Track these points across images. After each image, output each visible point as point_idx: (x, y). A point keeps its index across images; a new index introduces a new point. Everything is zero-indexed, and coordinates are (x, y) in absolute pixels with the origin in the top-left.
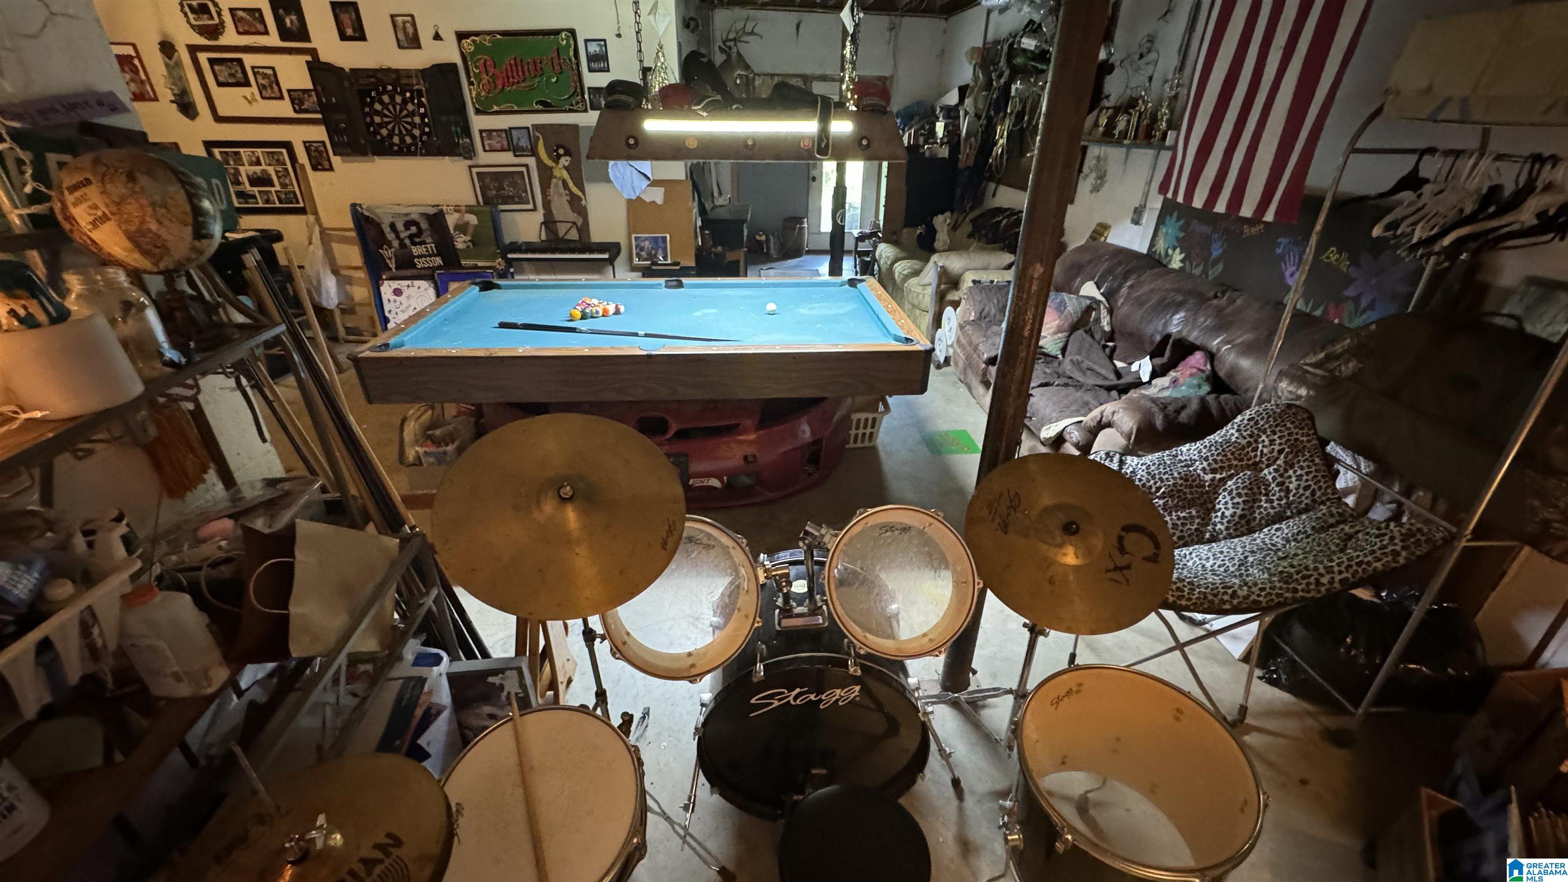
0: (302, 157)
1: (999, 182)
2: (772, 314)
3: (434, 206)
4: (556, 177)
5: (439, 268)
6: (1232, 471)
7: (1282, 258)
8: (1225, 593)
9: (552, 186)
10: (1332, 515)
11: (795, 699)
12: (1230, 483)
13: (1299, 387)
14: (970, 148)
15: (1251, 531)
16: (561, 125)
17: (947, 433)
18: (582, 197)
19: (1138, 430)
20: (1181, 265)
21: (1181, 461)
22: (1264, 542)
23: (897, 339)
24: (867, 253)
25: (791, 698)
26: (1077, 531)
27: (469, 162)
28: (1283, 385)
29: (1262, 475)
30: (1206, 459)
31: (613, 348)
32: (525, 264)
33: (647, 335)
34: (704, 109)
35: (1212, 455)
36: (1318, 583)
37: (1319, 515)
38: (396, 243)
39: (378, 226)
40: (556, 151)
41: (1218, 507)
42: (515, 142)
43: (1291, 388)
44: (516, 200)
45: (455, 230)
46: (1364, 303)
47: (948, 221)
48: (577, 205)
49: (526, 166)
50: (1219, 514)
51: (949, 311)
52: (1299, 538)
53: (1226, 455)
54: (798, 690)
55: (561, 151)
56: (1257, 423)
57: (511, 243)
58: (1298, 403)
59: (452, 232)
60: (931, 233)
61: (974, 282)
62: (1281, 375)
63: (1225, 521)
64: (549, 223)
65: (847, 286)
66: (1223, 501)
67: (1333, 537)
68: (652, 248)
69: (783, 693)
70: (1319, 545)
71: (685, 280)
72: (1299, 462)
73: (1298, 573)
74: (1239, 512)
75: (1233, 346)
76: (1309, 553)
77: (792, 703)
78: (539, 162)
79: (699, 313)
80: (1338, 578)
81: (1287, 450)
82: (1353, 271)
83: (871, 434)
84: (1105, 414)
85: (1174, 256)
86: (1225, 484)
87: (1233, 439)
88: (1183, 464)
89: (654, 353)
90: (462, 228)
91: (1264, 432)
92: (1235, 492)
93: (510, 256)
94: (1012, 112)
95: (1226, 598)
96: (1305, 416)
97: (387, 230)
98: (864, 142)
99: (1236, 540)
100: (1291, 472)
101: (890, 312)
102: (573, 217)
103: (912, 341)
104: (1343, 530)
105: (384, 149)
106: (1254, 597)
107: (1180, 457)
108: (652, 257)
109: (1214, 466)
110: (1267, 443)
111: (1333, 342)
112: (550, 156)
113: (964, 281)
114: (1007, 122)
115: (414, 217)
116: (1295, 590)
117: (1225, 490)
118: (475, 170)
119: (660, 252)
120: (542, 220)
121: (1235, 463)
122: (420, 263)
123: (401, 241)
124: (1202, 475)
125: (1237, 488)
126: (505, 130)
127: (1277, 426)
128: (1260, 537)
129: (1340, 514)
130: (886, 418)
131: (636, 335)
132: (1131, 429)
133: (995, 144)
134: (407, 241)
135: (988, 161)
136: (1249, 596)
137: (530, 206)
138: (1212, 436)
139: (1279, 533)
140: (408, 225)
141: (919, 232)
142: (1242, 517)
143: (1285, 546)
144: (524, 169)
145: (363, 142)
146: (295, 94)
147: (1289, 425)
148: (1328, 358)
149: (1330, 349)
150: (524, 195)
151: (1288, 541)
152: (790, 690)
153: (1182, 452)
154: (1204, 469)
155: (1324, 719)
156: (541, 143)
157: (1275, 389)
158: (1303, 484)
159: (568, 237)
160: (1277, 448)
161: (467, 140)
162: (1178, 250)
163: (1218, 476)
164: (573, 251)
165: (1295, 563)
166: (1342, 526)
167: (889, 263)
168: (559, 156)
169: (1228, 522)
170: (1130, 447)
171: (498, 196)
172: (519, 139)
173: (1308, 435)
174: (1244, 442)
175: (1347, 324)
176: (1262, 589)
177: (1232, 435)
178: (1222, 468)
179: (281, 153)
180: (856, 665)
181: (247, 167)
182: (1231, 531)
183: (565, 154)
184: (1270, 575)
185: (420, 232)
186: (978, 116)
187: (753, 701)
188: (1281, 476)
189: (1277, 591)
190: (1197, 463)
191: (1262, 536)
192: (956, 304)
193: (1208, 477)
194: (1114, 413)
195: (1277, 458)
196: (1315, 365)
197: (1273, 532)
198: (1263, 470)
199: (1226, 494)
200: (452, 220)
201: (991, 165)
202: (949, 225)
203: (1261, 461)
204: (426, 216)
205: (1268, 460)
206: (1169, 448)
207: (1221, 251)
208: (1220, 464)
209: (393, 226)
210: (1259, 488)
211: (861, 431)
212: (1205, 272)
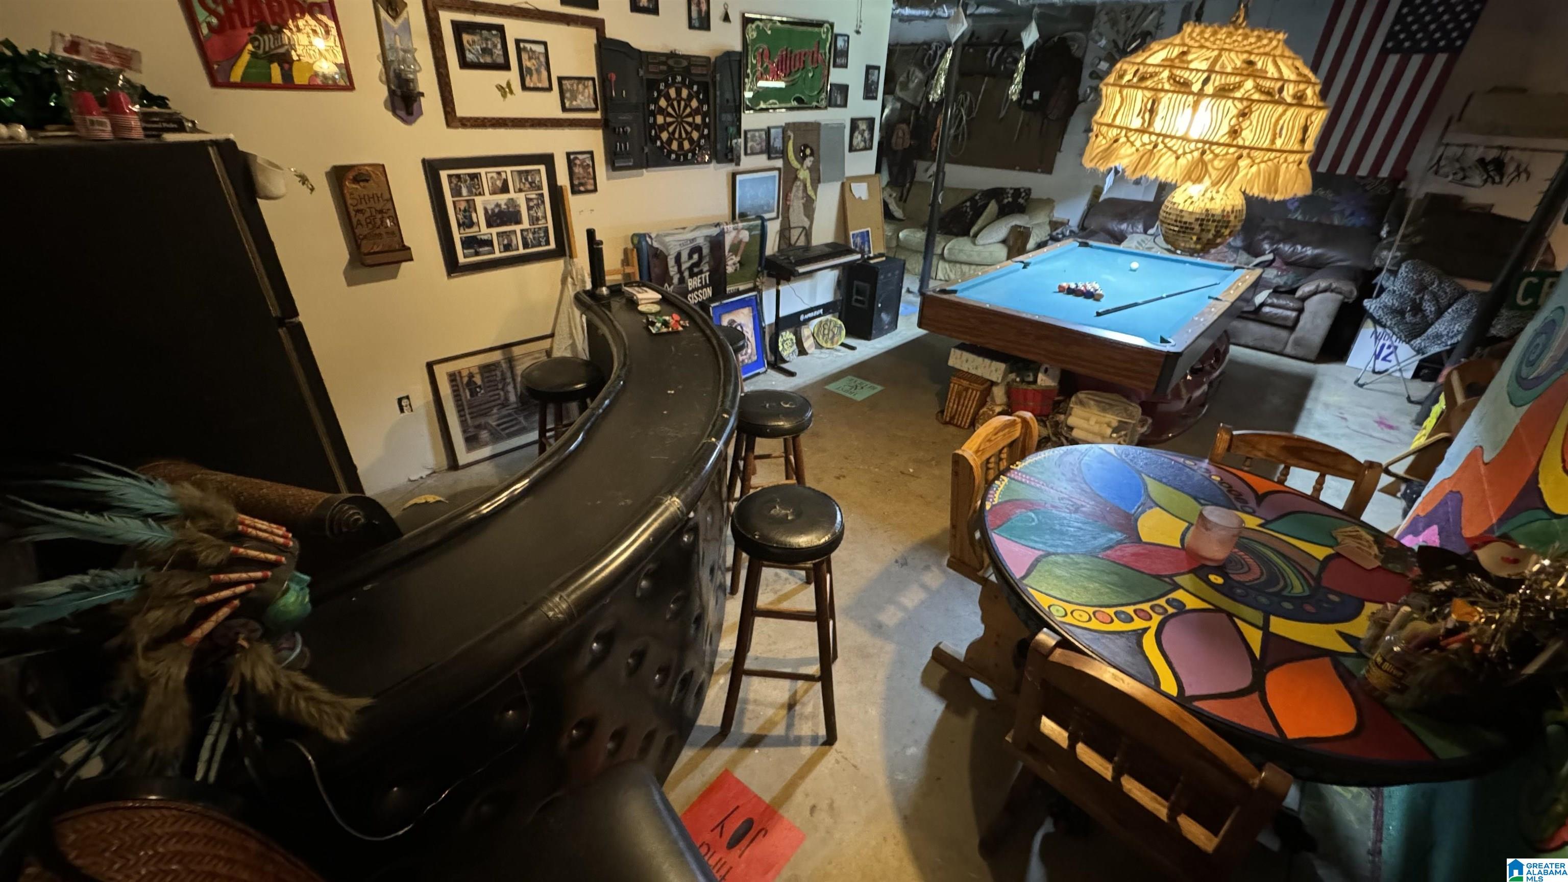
0: (563, 177)
4: (800, 180)
5: (708, 300)
16: (806, 124)
18: (815, 198)
27: (731, 169)
39: (661, 258)
40: (803, 151)
42: (770, 143)
45: (729, 251)
48: (809, 208)
49: (778, 169)
55: (808, 151)
59: (727, 254)
68: (862, 243)
78: (788, 164)
90: (736, 247)
102: (804, 221)
105: (661, 158)
108: (863, 251)
112: (796, 159)
119: (866, 246)
122: (691, 299)
123: (681, 275)
126: (766, 130)
137: (775, 214)
140: (692, 252)
144: (777, 173)
145: (646, 150)
146: (566, 85)
156: (791, 143)
168: (805, 157)
172: (774, 140)
181: (487, 196)
183: (810, 155)
200: (729, 240)
204: (710, 239)
209: (678, 257)
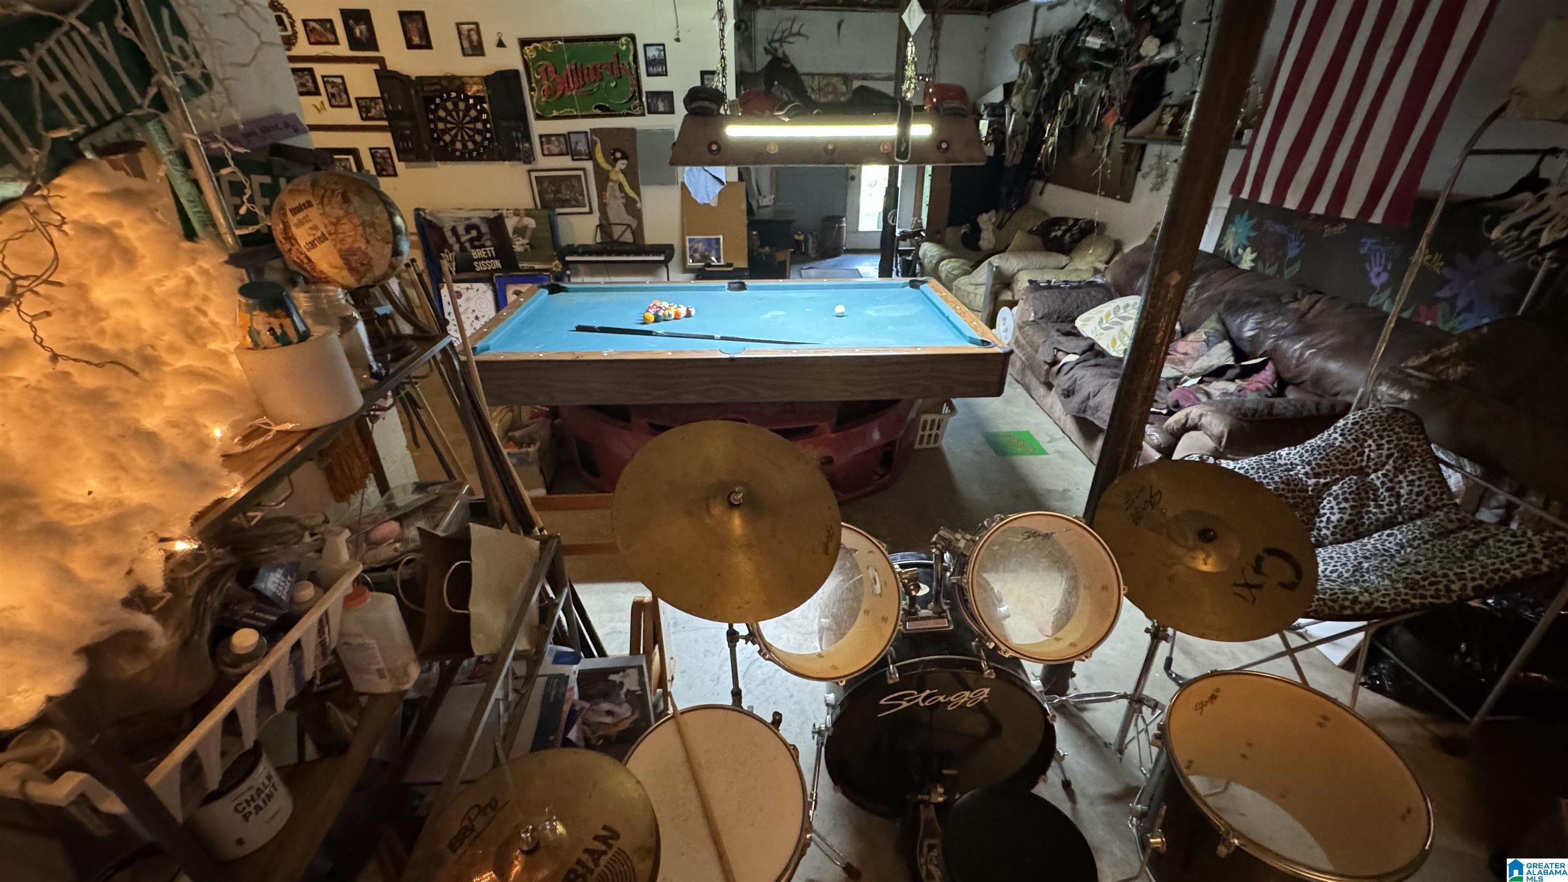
0: (368, 164)
1: (1047, 181)
2: (841, 316)
3: (494, 210)
4: (612, 181)
5: (498, 270)
6: (1337, 476)
7: (1366, 259)
8: (1345, 599)
9: (609, 189)
10: (1451, 521)
11: (924, 700)
12: (1335, 488)
13: (1401, 391)
14: (1017, 144)
15: (1358, 536)
16: (619, 129)
17: (1009, 434)
18: (638, 200)
19: (1230, 433)
20: (1252, 264)
21: (1280, 465)
22: (1375, 548)
23: (973, 341)
24: (908, 252)
25: (920, 700)
26: (1215, 537)
27: (528, 167)
28: (1383, 388)
29: (1369, 479)
30: (1309, 463)
31: (694, 351)
32: (580, 267)
33: (723, 338)
34: (786, 115)
35: (1315, 459)
36: (1448, 590)
37: (1437, 521)
38: (457, 247)
39: (439, 230)
40: (613, 154)
41: (1322, 511)
42: (573, 146)
43: (1392, 392)
44: (574, 203)
45: (514, 233)
46: (1461, 304)
47: (994, 220)
48: (632, 208)
49: (584, 169)
50: (1324, 519)
51: (1004, 312)
52: (1416, 543)
53: (1329, 460)
54: (928, 692)
55: (618, 155)
56: (1362, 427)
57: (568, 246)
58: (1400, 406)
59: (511, 234)
60: (976, 231)
61: (1030, 282)
62: (1380, 378)
63: (1331, 526)
64: (604, 227)
65: (908, 288)
66: (1328, 506)
67: (1457, 543)
68: (706, 250)
69: (913, 694)
70: (1441, 551)
71: (748, 282)
72: (1410, 466)
73: (1424, 579)
74: (1346, 517)
75: (1320, 350)
76: (1434, 558)
77: (921, 704)
78: (597, 166)
79: (768, 316)
80: (1471, 585)
81: (1396, 455)
82: (1448, 273)
83: (937, 436)
84: (1191, 417)
85: (1245, 256)
86: (1330, 488)
87: (1338, 444)
88: (1283, 468)
89: (736, 356)
90: (521, 231)
91: (1371, 436)
92: (1341, 497)
93: (568, 258)
94: (1063, 110)
95: (1347, 603)
96: (1413, 420)
97: (448, 234)
98: (944, 146)
99: (1344, 545)
100: (1401, 477)
101: (959, 314)
102: (628, 219)
103: (988, 343)
104: (1466, 537)
105: (446, 155)
106: (1377, 604)
107: (1279, 461)
108: (705, 258)
109: (1318, 470)
110: (1374, 447)
111: (1440, 345)
112: (608, 161)
113: (1018, 281)
114: (1058, 120)
115: (475, 221)
116: (1424, 597)
117: (1330, 495)
118: (533, 174)
119: (713, 253)
120: (598, 223)
121: (1339, 467)
122: (479, 266)
123: (462, 244)
124: (1305, 479)
125: (1344, 493)
126: (564, 135)
127: (1384, 430)
128: (1371, 542)
129: (1459, 520)
130: (952, 420)
131: (712, 338)
132: (1222, 432)
133: (1045, 142)
134: (467, 245)
135: (1036, 159)
136: (1372, 602)
137: (587, 209)
138: (1313, 440)
139: (1391, 539)
140: (468, 229)
141: (963, 231)
142: (1348, 522)
143: (1398, 552)
144: (580, 173)
145: (426, 147)
146: (363, 103)
147: (1397, 429)
148: (1433, 361)
149: (1436, 352)
150: (580, 198)
151: (1402, 547)
152: (920, 692)
153: (1281, 456)
154: (1306, 474)
155: (1432, 727)
156: (598, 147)
157: (1374, 392)
158: (1416, 489)
159: (622, 239)
160: (1385, 452)
161: (527, 145)
162: (1249, 250)
163: (1322, 481)
164: (628, 253)
165: (1421, 570)
166: (1464, 532)
167: (934, 262)
168: (616, 160)
169: (1335, 527)
170: (1221, 450)
171: (555, 200)
172: (577, 143)
173: (1419, 440)
174: (1349, 447)
175: (1441, 326)
176: (1384, 596)
177: (1336, 439)
178: (1326, 473)
179: (348, 159)
180: (990, 668)
182: (1338, 536)
183: (622, 158)
184: (1392, 581)
185: (480, 236)
186: (1026, 114)
187: (882, 702)
188: (1391, 481)
189: (1403, 597)
190: (1299, 467)
191: (1372, 541)
192: (1012, 304)
193: (1312, 482)
194: (1201, 416)
195: (1385, 464)
196: (1418, 368)
197: (1384, 537)
198: (1369, 475)
199: (1331, 498)
200: (511, 223)
201: (1040, 163)
202: (994, 224)
203: (1368, 466)
204: (487, 220)
205: (1375, 464)
206: (1267, 452)
207: (1298, 250)
208: (1324, 469)
209: (454, 230)
210: (1367, 493)
211: (927, 432)
212: (1280, 271)
